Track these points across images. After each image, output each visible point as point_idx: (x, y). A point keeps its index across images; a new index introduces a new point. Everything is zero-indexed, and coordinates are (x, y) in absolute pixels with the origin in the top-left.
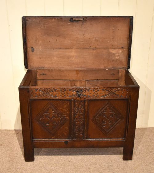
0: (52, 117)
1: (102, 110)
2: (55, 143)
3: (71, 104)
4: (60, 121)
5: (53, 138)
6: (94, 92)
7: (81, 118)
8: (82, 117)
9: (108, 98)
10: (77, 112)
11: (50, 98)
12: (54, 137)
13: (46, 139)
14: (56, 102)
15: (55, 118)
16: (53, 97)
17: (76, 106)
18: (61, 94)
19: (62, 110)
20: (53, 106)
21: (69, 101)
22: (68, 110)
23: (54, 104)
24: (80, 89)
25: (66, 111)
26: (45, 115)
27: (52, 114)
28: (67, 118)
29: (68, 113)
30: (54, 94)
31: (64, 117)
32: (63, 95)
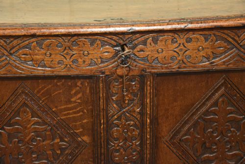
0: (33, 139)
1: (201, 107)
4: (59, 152)
6: (176, 45)
7: (132, 139)
8: (137, 132)
9: (223, 67)
10: (119, 118)
11: (24, 73)
14: (43, 85)
15: (44, 143)
16: (33, 69)
17: (114, 98)
18: (59, 58)
19: (66, 112)
20: (32, 100)
21: (88, 81)
22: (87, 111)
23: (38, 92)
24: (127, 37)
25: (79, 115)
26: (5, 132)
27: (30, 127)
28: (86, 138)
29: (85, 121)
30: (37, 57)
31: (74, 136)
32: (68, 61)
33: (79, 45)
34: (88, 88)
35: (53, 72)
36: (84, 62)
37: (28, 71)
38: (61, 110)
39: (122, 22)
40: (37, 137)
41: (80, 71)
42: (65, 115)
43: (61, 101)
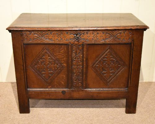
0: (48, 64)
1: (102, 55)
2: (52, 92)
3: (68, 49)
5: (49, 87)
6: (94, 35)
7: (80, 65)
8: (81, 63)
9: (109, 43)
10: (75, 58)
11: (46, 43)
12: (51, 86)
14: (52, 47)
15: (52, 65)
16: (49, 41)
17: (74, 51)
18: (57, 38)
20: (48, 51)
21: (66, 46)
22: (65, 55)
23: (50, 49)
24: (78, 31)
25: (62, 57)
26: (40, 61)
27: (48, 60)
28: (65, 65)
29: (65, 59)
30: (50, 37)
31: (61, 63)
32: (59, 39)
33: (63, 34)
35: (55, 42)
36: (65, 39)
39: (77, 27)
40: (50, 63)
41: (63, 42)
42: (58, 56)
43: (57, 52)
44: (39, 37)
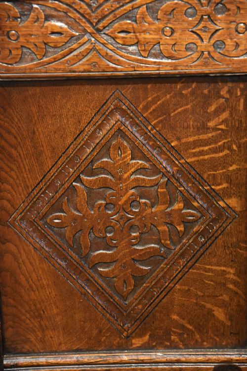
0: (132, 202)
4: (181, 228)
5: (137, 342)
11: (121, 70)
12: (147, 338)
13: (90, 350)
14: (155, 95)
15: (153, 210)
16: (138, 61)
19: (197, 150)
20: (134, 124)
21: (242, 86)
22: (239, 147)
23: (146, 108)
25: (221, 154)
26: (83, 187)
27: (129, 177)
28: (233, 202)
29: (234, 167)
30: (148, 36)
31: (210, 197)
32: (205, 44)
33: (229, 10)
34: (242, 100)
35: (175, 67)
36: (237, 45)
37: (129, 64)
38: (189, 146)
40: (141, 198)
41: (228, 65)
42: (195, 155)
43: (188, 127)
44: (78, 38)
